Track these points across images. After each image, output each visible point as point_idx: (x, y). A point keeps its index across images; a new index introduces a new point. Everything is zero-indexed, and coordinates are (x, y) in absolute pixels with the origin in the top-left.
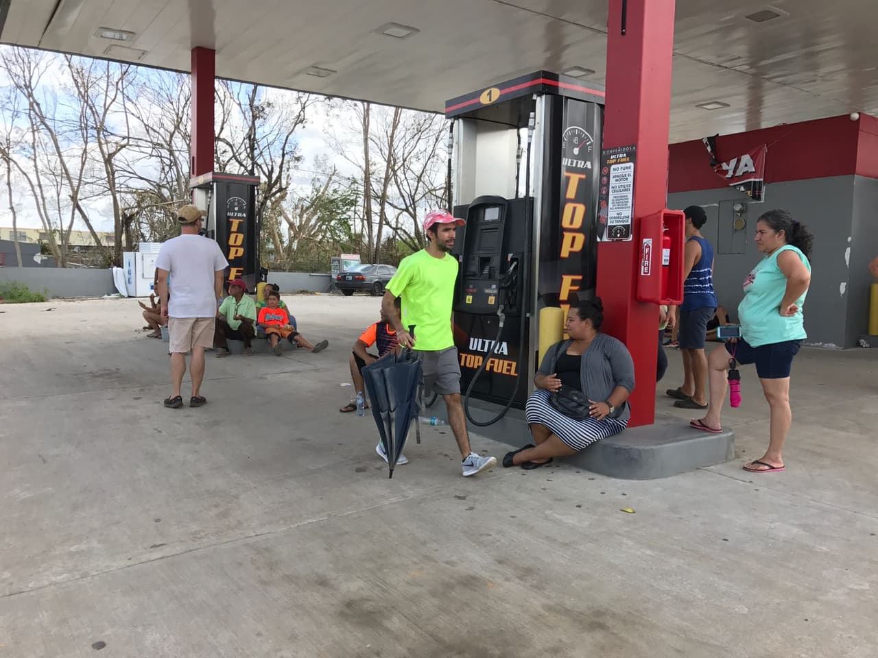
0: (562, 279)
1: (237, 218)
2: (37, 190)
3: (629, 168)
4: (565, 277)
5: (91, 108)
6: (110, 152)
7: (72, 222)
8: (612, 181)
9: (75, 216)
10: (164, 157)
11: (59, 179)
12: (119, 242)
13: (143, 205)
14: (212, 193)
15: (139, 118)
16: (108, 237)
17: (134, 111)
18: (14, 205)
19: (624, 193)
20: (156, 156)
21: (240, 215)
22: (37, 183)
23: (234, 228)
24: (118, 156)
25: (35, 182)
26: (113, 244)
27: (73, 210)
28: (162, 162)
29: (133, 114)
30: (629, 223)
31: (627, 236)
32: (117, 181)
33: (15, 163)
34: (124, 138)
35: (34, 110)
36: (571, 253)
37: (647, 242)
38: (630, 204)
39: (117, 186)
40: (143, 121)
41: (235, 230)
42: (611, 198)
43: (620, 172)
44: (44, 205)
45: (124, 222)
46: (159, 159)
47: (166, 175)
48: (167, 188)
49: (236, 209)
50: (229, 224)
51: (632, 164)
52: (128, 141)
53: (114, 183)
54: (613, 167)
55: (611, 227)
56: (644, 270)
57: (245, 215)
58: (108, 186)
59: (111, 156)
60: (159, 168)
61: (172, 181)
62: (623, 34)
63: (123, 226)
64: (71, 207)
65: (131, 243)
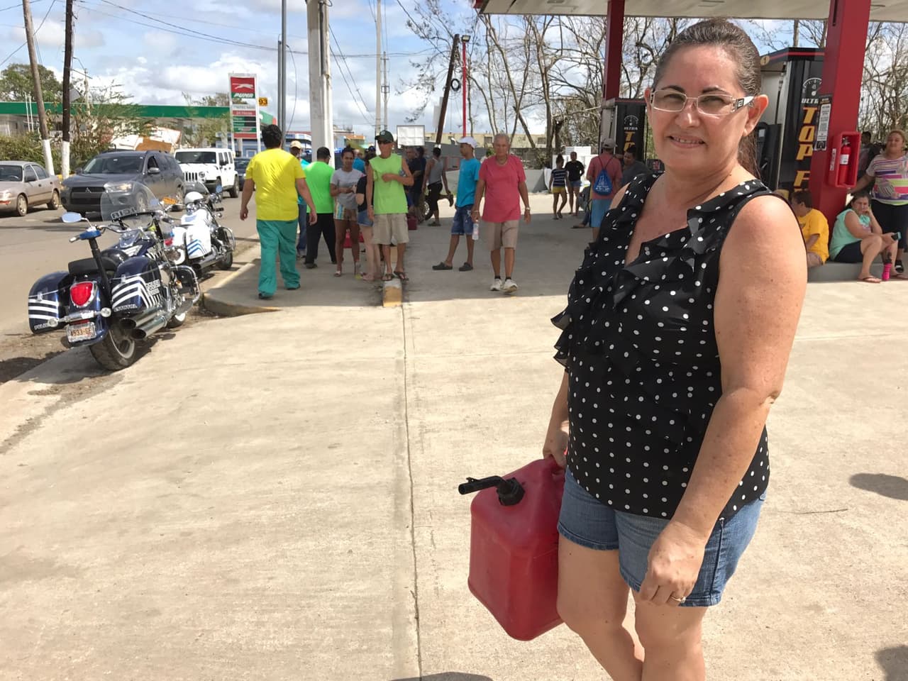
0: (797, 173)
1: (631, 131)
2: (490, 102)
3: (828, 107)
4: (799, 172)
5: (533, 29)
6: (547, 65)
7: (515, 130)
8: (821, 114)
9: (518, 124)
10: (591, 65)
11: (506, 92)
12: (549, 146)
13: (571, 111)
14: (614, 113)
15: (571, 30)
16: (540, 140)
17: (568, 24)
18: (472, 116)
19: (825, 122)
20: (584, 64)
21: (633, 128)
22: (490, 96)
23: (628, 139)
24: (554, 67)
25: (488, 95)
26: (544, 146)
27: (516, 119)
28: (589, 69)
29: (567, 27)
30: (826, 140)
31: (824, 148)
32: (550, 90)
33: (474, 80)
34: (558, 50)
35: (490, 36)
36: (805, 157)
37: (834, 150)
38: (827, 129)
39: (550, 94)
40: (574, 32)
41: (629, 140)
42: (820, 124)
43: (825, 109)
44: (494, 116)
45: (555, 127)
46: (586, 66)
47: (592, 82)
48: (592, 94)
49: (631, 124)
50: (625, 136)
51: (830, 105)
52: (562, 53)
53: (548, 92)
54: (823, 106)
55: (818, 142)
56: (832, 168)
57: (636, 128)
58: (543, 94)
59: (547, 68)
60: (587, 74)
61: (597, 86)
62: (834, 25)
63: (553, 134)
64: (515, 118)
65: (560, 146)
